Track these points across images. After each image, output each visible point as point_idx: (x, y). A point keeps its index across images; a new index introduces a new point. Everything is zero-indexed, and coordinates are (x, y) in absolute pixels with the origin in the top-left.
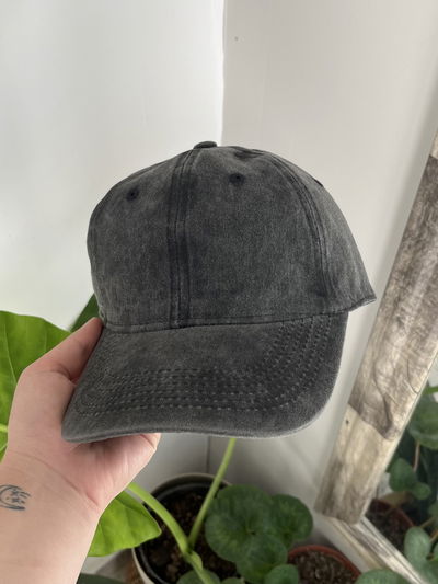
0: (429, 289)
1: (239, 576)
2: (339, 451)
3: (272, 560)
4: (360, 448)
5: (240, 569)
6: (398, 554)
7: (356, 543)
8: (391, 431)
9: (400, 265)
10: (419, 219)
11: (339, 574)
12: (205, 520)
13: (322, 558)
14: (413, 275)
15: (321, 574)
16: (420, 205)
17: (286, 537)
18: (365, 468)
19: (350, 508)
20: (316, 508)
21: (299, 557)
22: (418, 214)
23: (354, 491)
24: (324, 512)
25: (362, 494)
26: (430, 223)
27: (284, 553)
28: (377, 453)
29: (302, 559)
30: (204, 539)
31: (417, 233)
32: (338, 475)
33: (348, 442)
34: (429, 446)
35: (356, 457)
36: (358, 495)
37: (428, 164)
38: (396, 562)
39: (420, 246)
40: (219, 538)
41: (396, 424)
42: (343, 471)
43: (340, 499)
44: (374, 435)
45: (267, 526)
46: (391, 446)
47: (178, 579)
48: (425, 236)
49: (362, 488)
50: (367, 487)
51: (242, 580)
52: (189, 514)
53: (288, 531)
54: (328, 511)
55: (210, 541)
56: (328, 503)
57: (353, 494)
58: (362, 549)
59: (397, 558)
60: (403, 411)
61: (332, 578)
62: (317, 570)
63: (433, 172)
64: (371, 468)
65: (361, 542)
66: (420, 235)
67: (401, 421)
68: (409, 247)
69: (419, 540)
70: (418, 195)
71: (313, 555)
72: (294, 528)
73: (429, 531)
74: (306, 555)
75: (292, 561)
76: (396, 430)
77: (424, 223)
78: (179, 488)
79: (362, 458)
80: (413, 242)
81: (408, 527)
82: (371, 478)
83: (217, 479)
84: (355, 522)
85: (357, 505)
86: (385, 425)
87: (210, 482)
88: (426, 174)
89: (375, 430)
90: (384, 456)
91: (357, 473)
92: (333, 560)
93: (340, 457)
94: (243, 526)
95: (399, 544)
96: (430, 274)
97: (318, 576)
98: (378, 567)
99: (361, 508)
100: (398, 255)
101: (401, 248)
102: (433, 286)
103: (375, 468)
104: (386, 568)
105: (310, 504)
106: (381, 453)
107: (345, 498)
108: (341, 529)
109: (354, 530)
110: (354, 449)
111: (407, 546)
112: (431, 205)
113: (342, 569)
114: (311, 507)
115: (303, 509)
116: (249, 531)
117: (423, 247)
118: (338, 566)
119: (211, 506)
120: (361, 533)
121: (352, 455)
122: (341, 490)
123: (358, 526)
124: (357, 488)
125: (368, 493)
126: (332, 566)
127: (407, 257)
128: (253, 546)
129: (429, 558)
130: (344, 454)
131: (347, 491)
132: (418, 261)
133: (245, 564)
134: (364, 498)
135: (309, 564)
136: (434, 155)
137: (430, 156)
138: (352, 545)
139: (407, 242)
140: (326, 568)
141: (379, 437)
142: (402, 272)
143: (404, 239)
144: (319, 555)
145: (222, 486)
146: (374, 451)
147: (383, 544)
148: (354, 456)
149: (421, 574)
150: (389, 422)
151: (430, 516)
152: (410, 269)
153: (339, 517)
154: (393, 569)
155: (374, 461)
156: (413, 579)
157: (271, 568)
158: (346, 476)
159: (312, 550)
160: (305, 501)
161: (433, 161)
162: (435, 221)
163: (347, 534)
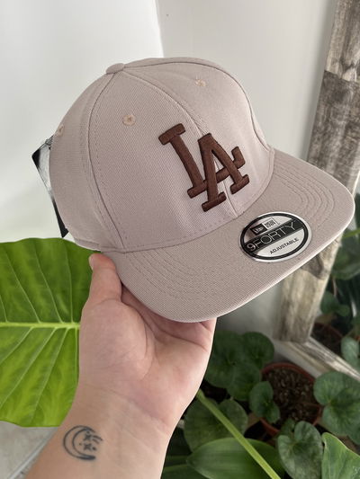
0: (337, 166)
1: (229, 397)
2: (286, 294)
3: (251, 380)
4: (301, 288)
5: (229, 391)
6: (339, 359)
7: (307, 356)
8: (323, 272)
9: (313, 153)
10: (323, 118)
11: (298, 381)
13: (284, 372)
14: (324, 158)
15: (285, 383)
16: (322, 108)
17: (258, 362)
18: (307, 302)
19: (299, 332)
20: (275, 337)
21: (267, 374)
22: (322, 114)
23: (301, 319)
24: (280, 339)
25: (307, 320)
26: (332, 119)
27: (259, 374)
28: (314, 290)
29: (270, 375)
31: (323, 128)
32: (288, 311)
33: (292, 286)
34: (342, 278)
35: (299, 296)
36: (304, 322)
37: (325, 77)
38: (339, 365)
39: (327, 136)
41: (325, 267)
42: (291, 307)
43: (291, 327)
44: (310, 278)
45: (242, 357)
46: (323, 283)
48: (329, 129)
49: (307, 317)
50: (310, 316)
51: (231, 399)
53: (257, 357)
54: (283, 337)
56: (283, 331)
57: (300, 321)
58: (313, 360)
59: (339, 362)
60: (330, 256)
61: (294, 384)
62: (282, 381)
63: (329, 82)
64: (312, 302)
65: (311, 355)
66: (326, 129)
67: (328, 264)
68: (319, 139)
69: (350, 346)
70: (320, 100)
71: (277, 370)
72: (261, 354)
73: (354, 337)
74: (273, 371)
75: (264, 379)
76: (326, 271)
77: (327, 120)
79: (304, 295)
80: (321, 135)
81: (340, 339)
82: (312, 308)
84: (305, 341)
85: (304, 329)
86: (317, 268)
88: (323, 84)
89: (310, 274)
90: (319, 291)
91: (301, 307)
92: (292, 372)
93: (287, 298)
94: (226, 360)
95: (337, 350)
96: (337, 156)
97: (284, 385)
98: (327, 371)
99: (307, 331)
100: (311, 146)
101: (312, 141)
102: (341, 164)
103: (315, 300)
104: (332, 370)
105: (269, 334)
106: (317, 290)
107: (295, 325)
108: (295, 348)
109: (306, 348)
110: (297, 290)
111: (344, 352)
112: (331, 106)
113: (299, 377)
114: (270, 337)
115: (266, 339)
116: (230, 363)
117: (329, 137)
118: (296, 375)
120: (310, 349)
121: (296, 295)
122: (291, 321)
123: (307, 344)
124: (303, 317)
125: (311, 320)
126: (292, 375)
127: (317, 147)
128: (236, 373)
130: (290, 295)
131: (296, 321)
132: (327, 147)
133: (233, 389)
134: (309, 324)
135: (276, 378)
136: (328, 70)
137: (325, 71)
138: (305, 359)
139: (317, 136)
140: (288, 378)
141: (314, 277)
142: (315, 158)
143: (314, 134)
144: (281, 370)
146: (311, 288)
147: (327, 353)
148: (298, 295)
150: (321, 266)
152: (321, 154)
153: (292, 341)
154: (338, 369)
155: (313, 296)
156: (353, 374)
157: (251, 388)
158: (294, 311)
159: (276, 367)
160: (265, 334)
161: (327, 75)
162: (335, 117)
163: (300, 352)
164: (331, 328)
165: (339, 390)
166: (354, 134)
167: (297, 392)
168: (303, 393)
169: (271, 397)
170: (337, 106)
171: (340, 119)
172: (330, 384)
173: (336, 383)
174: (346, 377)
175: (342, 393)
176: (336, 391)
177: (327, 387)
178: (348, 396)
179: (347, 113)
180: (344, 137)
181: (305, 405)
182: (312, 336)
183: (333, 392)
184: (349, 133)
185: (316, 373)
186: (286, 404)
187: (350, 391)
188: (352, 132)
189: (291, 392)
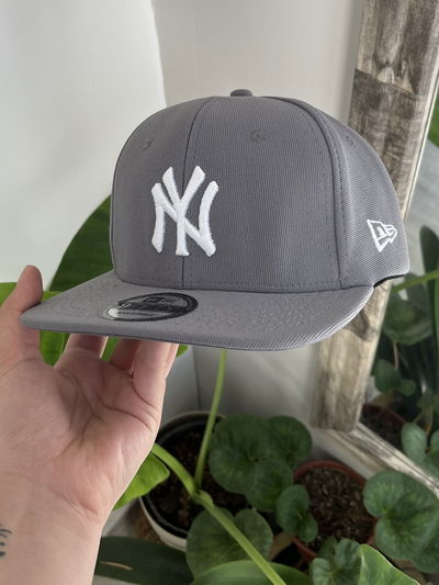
1: (250, 507)
2: (324, 363)
3: (279, 484)
4: (343, 354)
5: (250, 499)
6: (398, 453)
7: (356, 451)
8: (369, 332)
11: (345, 486)
12: (207, 457)
13: (327, 473)
15: (328, 489)
16: (355, 115)
17: (289, 458)
18: (351, 373)
19: (343, 417)
20: (312, 423)
21: (304, 476)
23: (344, 397)
24: (320, 426)
25: (353, 398)
26: (367, 129)
27: (290, 475)
28: (359, 356)
29: (308, 478)
30: (211, 477)
32: (327, 386)
33: (331, 351)
35: (341, 364)
36: (349, 401)
37: (356, 77)
38: (398, 461)
40: (224, 473)
41: (372, 324)
42: (331, 380)
43: (333, 409)
44: (354, 339)
45: (268, 451)
46: (371, 346)
47: (190, 523)
49: (352, 393)
50: (356, 392)
51: (254, 509)
52: (190, 455)
53: (288, 451)
54: (324, 423)
55: (216, 476)
56: (322, 416)
57: (344, 401)
58: (363, 455)
59: (398, 457)
60: (376, 310)
61: (340, 491)
62: (324, 486)
64: (357, 372)
65: (361, 448)
67: (376, 321)
69: (414, 436)
70: (352, 106)
71: (317, 471)
72: (294, 448)
73: (422, 425)
74: (310, 472)
75: (297, 482)
76: (374, 331)
78: (176, 430)
79: (346, 364)
81: (401, 426)
82: (358, 382)
83: (213, 414)
84: (351, 429)
85: (350, 411)
86: (362, 327)
87: (206, 418)
88: (355, 85)
89: (353, 334)
90: (367, 357)
91: (344, 380)
92: (338, 473)
93: (325, 368)
94: (246, 454)
95: (397, 443)
97: (326, 492)
98: (382, 469)
99: (354, 415)
103: (361, 370)
104: (389, 469)
106: (363, 355)
107: (337, 407)
108: (338, 438)
109: (352, 437)
110: (338, 357)
111: (406, 445)
112: (365, 113)
113: (347, 480)
114: (306, 422)
115: (300, 427)
116: (251, 459)
118: (343, 477)
119: (211, 442)
120: (359, 439)
121: (337, 363)
122: (332, 400)
123: (355, 433)
124: (347, 395)
126: (337, 479)
128: (258, 474)
129: (427, 452)
130: (329, 364)
131: (338, 400)
133: (254, 494)
134: (355, 404)
135: (315, 482)
136: (360, 68)
137: (357, 70)
138: (353, 453)
140: (332, 481)
141: (359, 340)
144: (323, 471)
145: (218, 420)
146: (356, 354)
147: (381, 445)
148: (339, 364)
149: (422, 468)
150: (366, 324)
151: (420, 410)
153: (335, 428)
154: (397, 468)
155: (358, 364)
156: (417, 475)
157: (279, 493)
158: (335, 385)
159: (315, 467)
161: (359, 74)
162: (371, 127)
163: (347, 444)
164: (392, 412)
165: (398, 496)
166: (395, 149)
167: (344, 502)
168: (352, 504)
169: (306, 507)
170: (373, 114)
171: (377, 131)
172: (387, 488)
173: (393, 487)
174: (407, 479)
175: (403, 501)
176: (393, 497)
177: (381, 492)
178: (410, 505)
179: (385, 123)
180: (384, 153)
181: (354, 520)
182: (362, 421)
183: (389, 499)
184: (390, 148)
185: (367, 473)
186: (329, 518)
187: (413, 498)
188: (393, 146)
189: (337, 503)
